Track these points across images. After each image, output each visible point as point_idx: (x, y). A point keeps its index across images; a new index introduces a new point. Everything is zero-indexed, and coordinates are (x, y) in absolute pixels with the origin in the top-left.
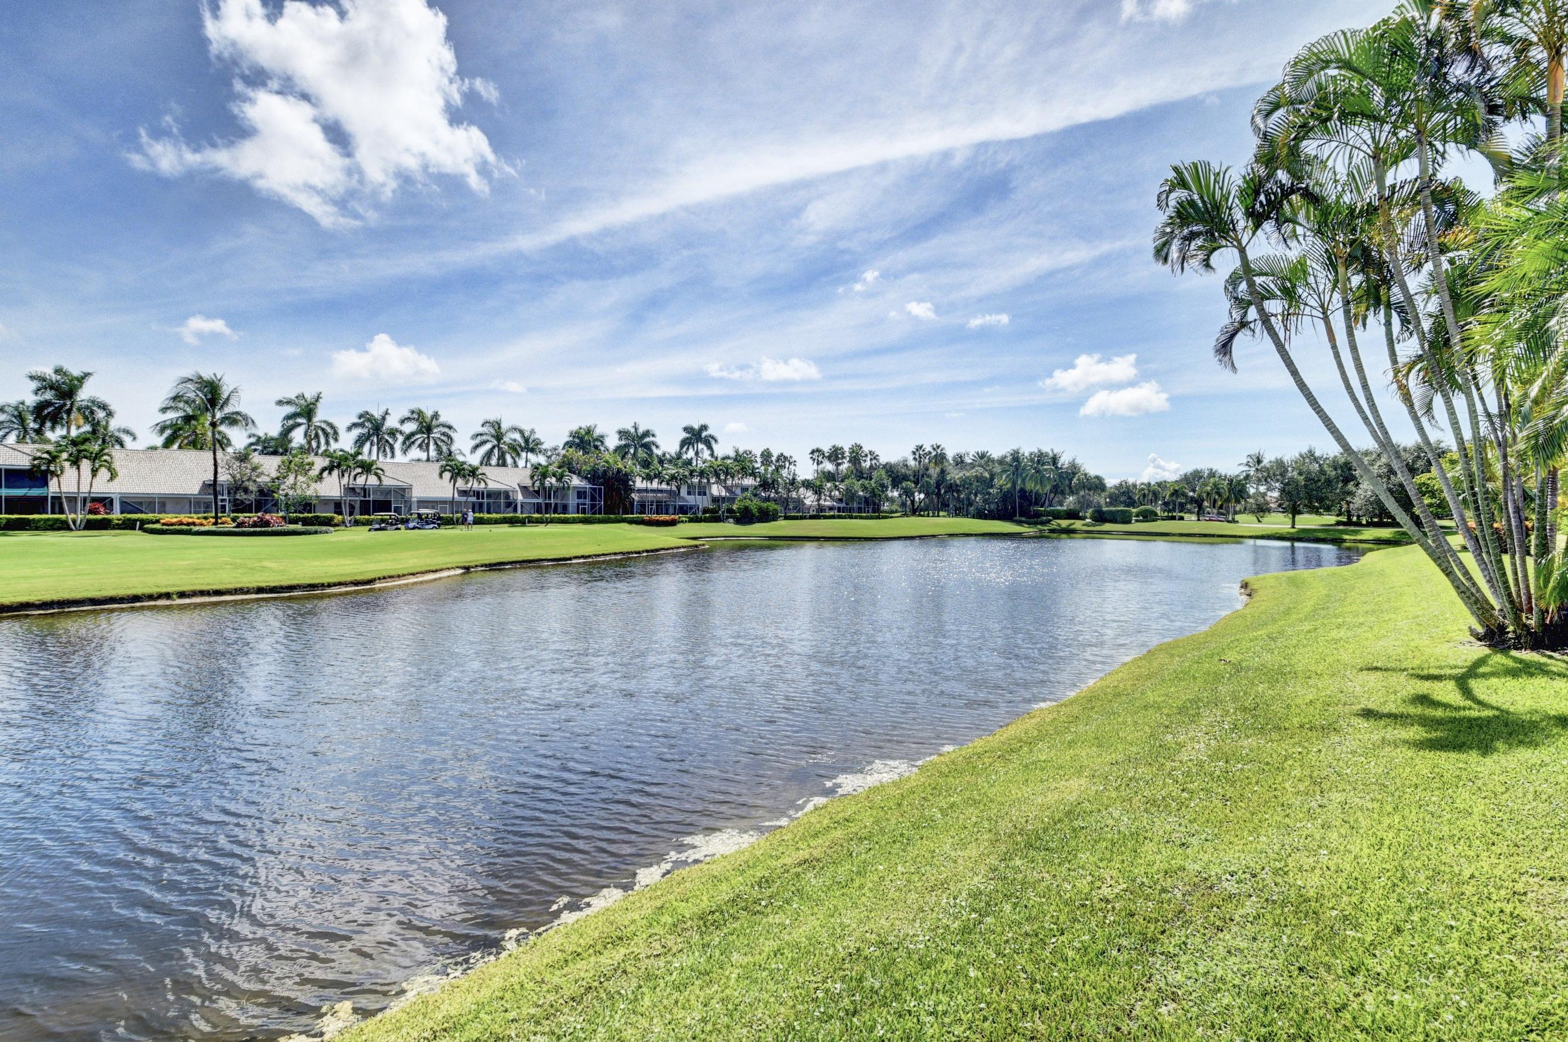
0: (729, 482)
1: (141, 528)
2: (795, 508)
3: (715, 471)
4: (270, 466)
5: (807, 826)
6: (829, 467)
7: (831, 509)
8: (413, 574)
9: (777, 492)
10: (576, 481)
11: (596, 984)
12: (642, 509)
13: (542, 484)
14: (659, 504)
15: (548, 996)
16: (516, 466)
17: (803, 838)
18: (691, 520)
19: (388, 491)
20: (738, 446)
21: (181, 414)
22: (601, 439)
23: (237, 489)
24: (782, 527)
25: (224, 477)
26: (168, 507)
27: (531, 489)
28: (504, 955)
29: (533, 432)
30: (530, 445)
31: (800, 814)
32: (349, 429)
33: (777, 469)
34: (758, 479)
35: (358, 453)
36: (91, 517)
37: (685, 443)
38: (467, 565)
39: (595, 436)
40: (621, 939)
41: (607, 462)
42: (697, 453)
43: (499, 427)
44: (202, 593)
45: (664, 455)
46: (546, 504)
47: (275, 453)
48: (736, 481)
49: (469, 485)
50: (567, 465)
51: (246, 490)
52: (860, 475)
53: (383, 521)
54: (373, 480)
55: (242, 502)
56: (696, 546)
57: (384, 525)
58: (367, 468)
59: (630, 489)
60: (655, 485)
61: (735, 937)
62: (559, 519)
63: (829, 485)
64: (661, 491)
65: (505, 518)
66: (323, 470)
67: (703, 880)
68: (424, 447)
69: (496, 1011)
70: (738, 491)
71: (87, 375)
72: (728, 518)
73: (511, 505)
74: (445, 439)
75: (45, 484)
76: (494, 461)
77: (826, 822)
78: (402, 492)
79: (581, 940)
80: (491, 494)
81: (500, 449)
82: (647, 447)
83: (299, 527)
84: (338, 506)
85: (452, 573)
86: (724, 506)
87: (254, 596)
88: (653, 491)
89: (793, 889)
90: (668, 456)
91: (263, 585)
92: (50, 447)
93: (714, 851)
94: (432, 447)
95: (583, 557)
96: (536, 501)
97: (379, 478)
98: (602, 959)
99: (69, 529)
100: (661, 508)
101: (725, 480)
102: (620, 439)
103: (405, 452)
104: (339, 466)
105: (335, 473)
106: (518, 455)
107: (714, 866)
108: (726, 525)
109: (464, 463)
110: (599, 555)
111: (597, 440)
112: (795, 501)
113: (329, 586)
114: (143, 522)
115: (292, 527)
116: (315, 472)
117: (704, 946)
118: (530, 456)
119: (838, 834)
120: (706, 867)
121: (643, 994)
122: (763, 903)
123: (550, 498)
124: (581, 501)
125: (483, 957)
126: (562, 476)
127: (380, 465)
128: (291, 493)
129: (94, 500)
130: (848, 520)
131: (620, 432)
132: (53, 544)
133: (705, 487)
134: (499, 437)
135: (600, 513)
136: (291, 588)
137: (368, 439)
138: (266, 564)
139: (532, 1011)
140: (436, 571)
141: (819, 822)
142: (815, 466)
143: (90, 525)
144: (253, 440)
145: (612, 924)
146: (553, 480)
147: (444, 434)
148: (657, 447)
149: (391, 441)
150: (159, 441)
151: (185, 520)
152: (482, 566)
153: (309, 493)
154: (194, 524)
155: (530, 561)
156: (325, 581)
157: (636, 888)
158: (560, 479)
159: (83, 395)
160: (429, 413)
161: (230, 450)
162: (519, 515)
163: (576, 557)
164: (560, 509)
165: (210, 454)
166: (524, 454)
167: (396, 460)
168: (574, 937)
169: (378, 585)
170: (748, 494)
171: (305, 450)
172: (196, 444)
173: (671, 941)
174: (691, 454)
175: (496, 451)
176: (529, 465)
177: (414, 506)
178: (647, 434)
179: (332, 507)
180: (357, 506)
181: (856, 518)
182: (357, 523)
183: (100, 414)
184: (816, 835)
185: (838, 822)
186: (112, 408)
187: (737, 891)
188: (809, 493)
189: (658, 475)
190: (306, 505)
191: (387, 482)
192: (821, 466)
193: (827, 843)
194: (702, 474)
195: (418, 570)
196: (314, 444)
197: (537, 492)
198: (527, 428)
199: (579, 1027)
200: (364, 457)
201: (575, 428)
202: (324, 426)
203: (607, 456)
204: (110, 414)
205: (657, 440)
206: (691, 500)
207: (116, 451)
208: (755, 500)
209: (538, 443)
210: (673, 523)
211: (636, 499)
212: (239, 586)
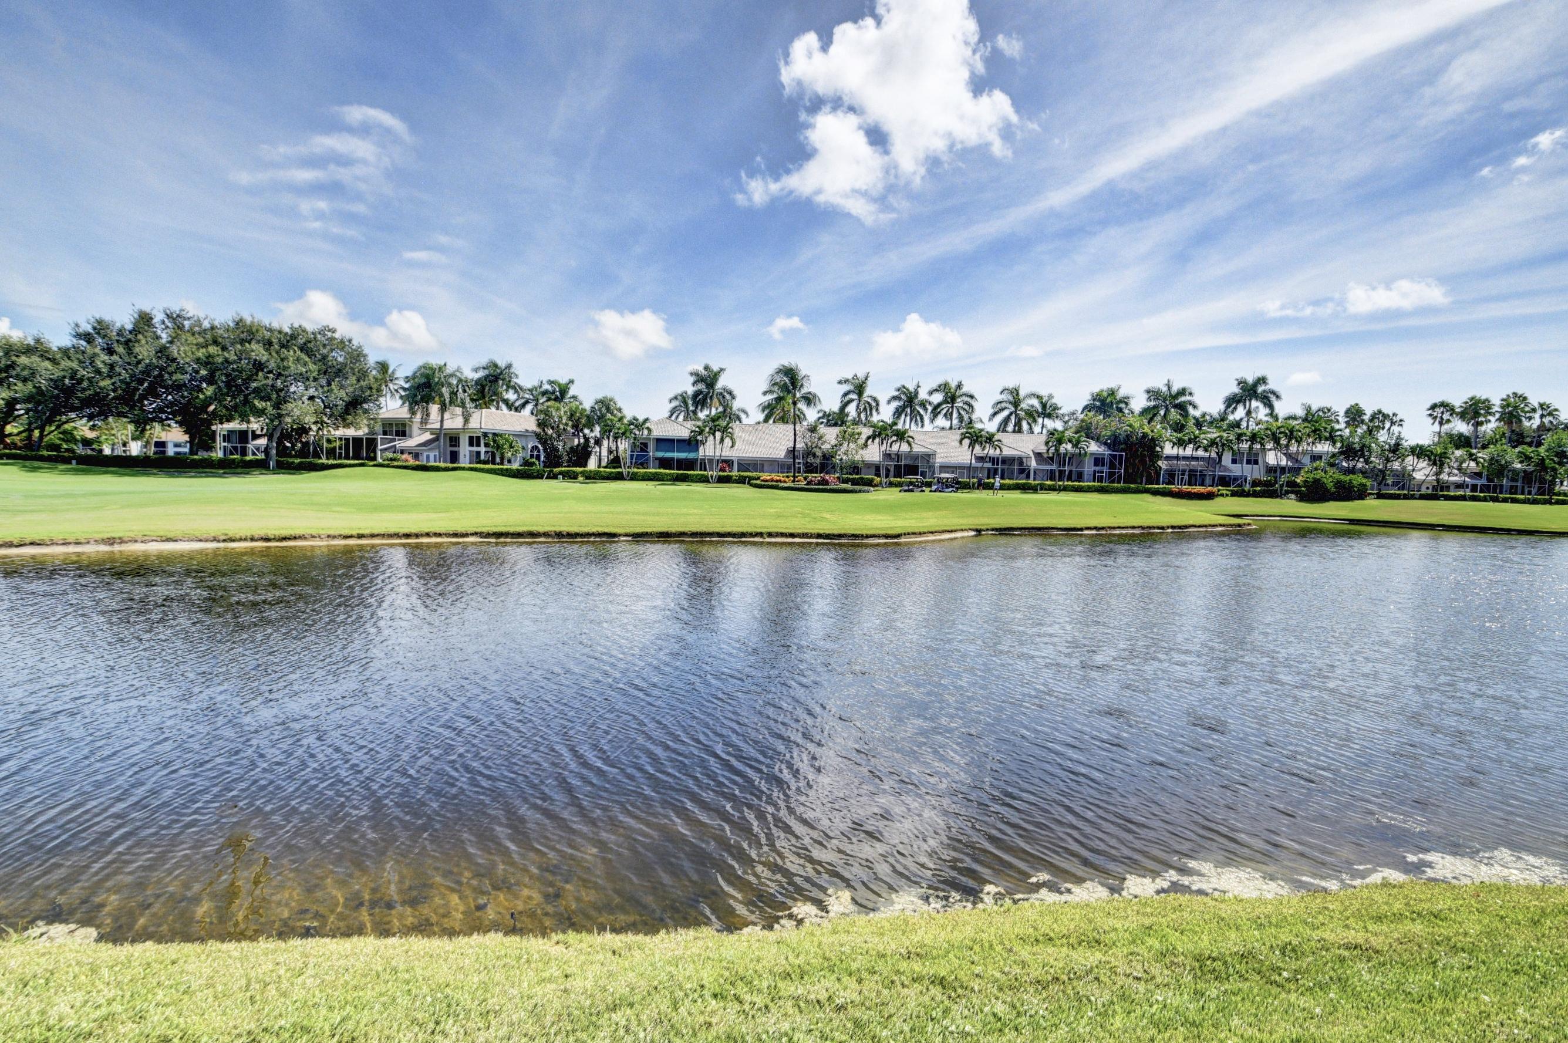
0: (1293, 448)
1: (749, 483)
2: (1395, 484)
3: (1274, 434)
4: (830, 435)
5: (1366, 902)
6: (1461, 427)
7: (1459, 486)
8: (932, 533)
9: (1367, 462)
10: (1093, 447)
11: (1065, 977)
12: (1171, 477)
13: (1057, 450)
14: (1193, 473)
15: (1015, 967)
16: (1032, 432)
17: (1358, 915)
18: (1234, 494)
19: (917, 457)
20: (1308, 401)
21: (775, 395)
22: (1125, 401)
23: (809, 454)
24: (1373, 508)
25: (800, 445)
26: (766, 468)
27: (1045, 456)
28: (980, 906)
29: (1051, 397)
30: (1048, 410)
31: (1357, 882)
32: (889, 402)
33: (1370, 431)
34: (1339, 445)
35: (895, 424)
36: (721, 474)
37: (1232, 401)
38: (979, 527)
39: (1118, 397)
40: (1098, 942)
41: (1130, 426)
42: (1249, 413)
43: (1018, 394)
44: (782, 535)
45: (1204, 415)
46: (1060, 471)
47: (835, 425)
48: (1304, 446)
49: (986, 452)
50: (1086, 430)
51: (814, 455)
52: (1518, 438)
53: (911, 483)
54: (905, 447)
55: (812, 465)
56: (1239, 526)
57: (911, 487)
58: (901, 436)
59: (1156, 456)
60: (1189, 451)
61: (1239, 999)
62: (1073, 486)
63: (1458, 453)
64: (1197, 459)
65: (1017, 484)
66: (868, 438)
67: (1207, 917)
68: (948, 416)
69: (964, 959)
70: (1306, 460)
71: (722, 370)
72: (1287, 492)
73: (1024, 471)
74: (966, 407)
75: (697, 450)
76: (1010, 428)
77: (1397, 906)
78: (928, 457)
79: (1055, 925)
80: (1006, 461)
81: (1017, 415)
82: (1182, 408)
83: (848, 486)
84: (877, 469)
85: (965, 534)
86: (1284, 478)
87: (814, 540)
88: (1185, 458)
89: (1332, 973)
90: (1208, 418)
91: (821, 532)
92: (700, 423)
93: (1227, 887)
94: (955, 415)
95: (1095, 528)
96: (1049, 467)
97: (910, 445)
98: (1074, 955)
99: (708, 481)
100: (1194, 477)
101: (1287, 446)
102: (1149, 399)
103: (932, 421)
104: (880, 435)
105: (877, 440)
106: (1035, 421)
107: (1222, 906)
108: (1285, 501)
109: (981, 430)
110: (1114, 528)
111: (1120, 401)
112: (1395, 474)
113: (867, 537)
114: (751, 478)
115: (844, 486)
116: (861, 441)
117: (1196, 992)
118: (1047, 421)
119: (1417, 928)
120: (1211, 903)
121: (1114, 1011)
122: (1285, 974)
123: (1064, 465)
124: (1097, 468)
125: (960, 901)
126: (1078, 442)
127: (911, 434)
128: (844, 457)
129: (724, 461)
130: (1491, 503)
131: (1148, 392)
132: (699, 492)
133: (1257, 455)
134: (1016, 403)
135: (1119, 482)
136: (840, 536)
137: (903, 410)
138: (824, 515)
139: (998, 975)
140: (952, 531)
141: (1386, 903)
142: (1436, 427)
143: (722, 480)
144: (821, 415)
145: (1090, 922)
146: (1069, 446)
147: (966, 403)
148: (1195, 407)
149: (922, 412)
150: (761, 417)
151: (775, 478)
152: (993, 530)
153: (857, 458)
154: (780, 481)
155: (1039, 529)
156: (864, 532)
157: (1124, 893)
158: (1076, 445)
159: (720, 385)
160: (953, 385)
161: (805, 423)
162: (1031, 481)
163: (1088, 528)
164: (1074, 477)
165: (792, 426)
166: (1040, 420)
167: (925, 429)
168: (1048, 920)
169: (903, 540)
170: (1321, 464)
171: (856, 422)
172: (783, 420)
173: (1156, 970)
174: (1240, 413)
175: (1013, 418)
176: (1045, 431)
177: (937, 470)
178: (1182, 392)
179: (873, 470)
180: (892, 469)
181: (1505, 500)
182: (891, 484)
183: (728, 397)
184: (1379, 919)
185: (1419, 914)
186: (735, 393)
187: (1249, 946)
188: (1423, 464)
189: (1194, 440)
190: (855, 468)
191: (917, 449)
192: (1446, 427)
193: (1396, 935)
194: (1254, 438)
195: (937, 529)
196: (863, 416)
197: (1052, 459)
198: (1044, 393)
199: (1041, 1012)
200: (900, 426)
201: (1096, 390)
202: (870, 400)
203: (1131, 420)
204: (733, 398)
205: (1195, 399)
206: (1236, 470)
207: (736, 425)
208: (1331, 471)
209: (1056, 408)
210: (1210, 496)
211: (1164, 467)
212: (805, 531)
